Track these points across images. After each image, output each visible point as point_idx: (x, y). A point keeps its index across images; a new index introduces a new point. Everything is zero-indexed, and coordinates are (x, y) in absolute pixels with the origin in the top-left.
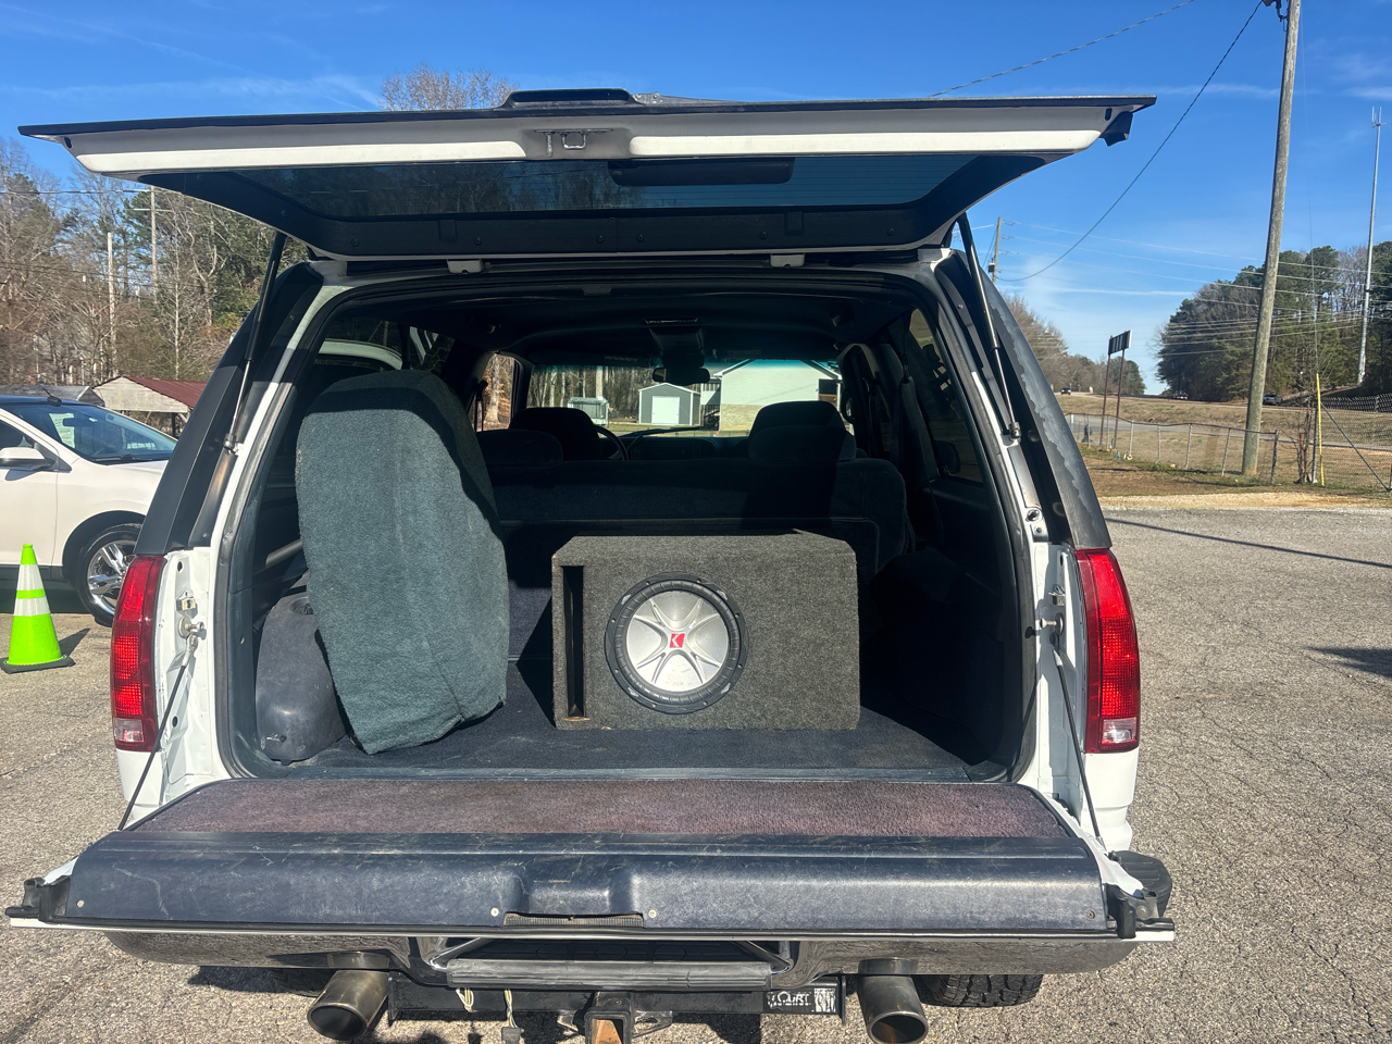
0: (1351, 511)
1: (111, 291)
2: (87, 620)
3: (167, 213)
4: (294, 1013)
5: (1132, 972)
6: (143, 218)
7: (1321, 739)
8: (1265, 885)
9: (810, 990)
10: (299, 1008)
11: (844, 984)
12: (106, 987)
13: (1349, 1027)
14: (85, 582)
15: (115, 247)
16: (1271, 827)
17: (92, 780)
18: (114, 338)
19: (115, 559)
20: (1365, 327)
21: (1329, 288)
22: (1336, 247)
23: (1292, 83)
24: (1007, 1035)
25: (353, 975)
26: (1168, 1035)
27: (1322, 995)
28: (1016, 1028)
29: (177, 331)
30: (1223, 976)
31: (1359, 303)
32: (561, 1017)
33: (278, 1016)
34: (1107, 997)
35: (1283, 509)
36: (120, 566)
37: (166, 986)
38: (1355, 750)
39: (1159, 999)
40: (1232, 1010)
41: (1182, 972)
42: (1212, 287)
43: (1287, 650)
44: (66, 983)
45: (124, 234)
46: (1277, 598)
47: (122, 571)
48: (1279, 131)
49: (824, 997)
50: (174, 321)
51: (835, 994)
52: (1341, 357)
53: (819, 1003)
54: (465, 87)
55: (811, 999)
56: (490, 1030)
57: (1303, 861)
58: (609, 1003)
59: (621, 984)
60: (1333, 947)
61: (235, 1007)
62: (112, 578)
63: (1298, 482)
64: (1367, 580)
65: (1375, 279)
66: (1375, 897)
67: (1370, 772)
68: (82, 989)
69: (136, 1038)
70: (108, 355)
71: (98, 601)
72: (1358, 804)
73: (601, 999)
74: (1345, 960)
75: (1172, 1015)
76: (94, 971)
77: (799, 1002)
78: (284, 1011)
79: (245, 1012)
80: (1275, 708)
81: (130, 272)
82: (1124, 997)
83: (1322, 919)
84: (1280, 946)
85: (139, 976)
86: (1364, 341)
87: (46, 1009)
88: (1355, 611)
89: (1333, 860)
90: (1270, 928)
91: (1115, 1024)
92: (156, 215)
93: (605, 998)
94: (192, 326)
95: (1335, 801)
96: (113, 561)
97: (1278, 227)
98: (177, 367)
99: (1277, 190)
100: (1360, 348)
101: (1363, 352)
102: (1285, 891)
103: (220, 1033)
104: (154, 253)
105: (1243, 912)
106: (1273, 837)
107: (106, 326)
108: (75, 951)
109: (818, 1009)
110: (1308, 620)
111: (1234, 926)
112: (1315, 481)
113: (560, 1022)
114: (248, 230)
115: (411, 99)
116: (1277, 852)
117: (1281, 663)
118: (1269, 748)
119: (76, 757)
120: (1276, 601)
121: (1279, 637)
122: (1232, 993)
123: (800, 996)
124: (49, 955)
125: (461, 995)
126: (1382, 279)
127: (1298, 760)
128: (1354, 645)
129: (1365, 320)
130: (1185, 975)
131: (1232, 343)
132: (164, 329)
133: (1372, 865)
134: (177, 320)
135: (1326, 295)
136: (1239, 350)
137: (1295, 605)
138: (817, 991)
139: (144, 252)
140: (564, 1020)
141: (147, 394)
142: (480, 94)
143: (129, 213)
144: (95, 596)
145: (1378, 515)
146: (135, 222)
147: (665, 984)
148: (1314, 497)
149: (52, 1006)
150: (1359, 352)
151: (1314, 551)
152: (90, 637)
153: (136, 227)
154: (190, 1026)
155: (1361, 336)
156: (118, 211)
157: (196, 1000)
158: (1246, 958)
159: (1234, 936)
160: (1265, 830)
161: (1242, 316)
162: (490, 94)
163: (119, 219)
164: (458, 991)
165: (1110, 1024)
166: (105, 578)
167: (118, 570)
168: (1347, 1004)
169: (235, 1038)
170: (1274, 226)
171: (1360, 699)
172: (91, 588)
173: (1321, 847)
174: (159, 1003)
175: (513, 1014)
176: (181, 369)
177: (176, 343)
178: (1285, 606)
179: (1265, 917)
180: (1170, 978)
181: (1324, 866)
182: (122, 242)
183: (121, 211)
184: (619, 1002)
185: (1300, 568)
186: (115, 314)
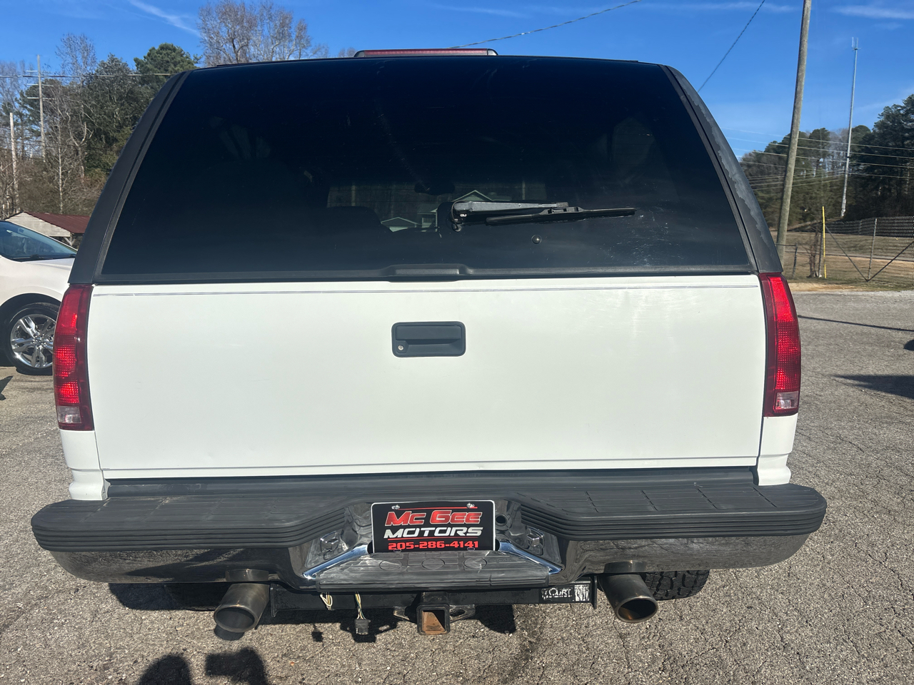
0: (846, 293)
1: (13, 153)
2: (12, 370)
3: (50, 101)
4: (188, 622)
5: (756, 574)
6: (34, 104)
7: (852, 428)
8: (833, 517)
9: (572, 586)
10: (191, 618)
11: (596, 581)
12: (48, 609)
13: (902, 604)
14: (9, 344)
15: (15, 124)
16: (830, 482)
17: (25, 473)
18: (16, 186)
19: (29, 327)
20: (846, 180)
21: (825, 155)
22: (829, 129)
23: (809, 16)
24: (681, 617)
25: (245, 586)
26: (786, 613)
27: (882, 585)
28: (686, 612)
29: (60, 180)
30: (816, 575)
31: (842, 165)
32: (396, 611)
33: (176, 624)
34: (743, 590)
35: (802, 293)
36: (33, 332)
37: (93, 607)
38: (875, 434)
39: (777, 590)
40: (826, 596)
41: (789, 573)
42: (750, 155)
43: (820, 376)
44: (20, 608)
45: (21, 115)
46: (808, 345)
47: (34, 335)
48: (800, 48)
49: (581, 591)
50: (58, 174)
51: (589, 588)
52: (830, 200)
53: (578, 595)
54: (256, 13)
55: (573, 592)
56: (329, 627)
57: (855, 502)
58: (433, 600)
59: (442, 585)
60: (884, 554)
61: (145, 619)
62: (27, 340)
63: (810, 277)
64: (863, 334)
65: (852, 149)
66: (904, 523)
67: (887, 448)
68: (32, 612)
69: (75, 643)
70: (12, 198)
71: (18, 356)
72: (884, 467)
73: (427, 597)
74: (893, 562)
75: (787, 600)
76: (39, 599)
77: (564, 594)
78: (180, 621)
79: (152, 622)
80: (819, 410)
81: (26, 142)
82: (754, 590)
83: (873, 538)
84: (849, 555)
85: (72, 601)
86: (845, 190)
87: (7, 626)
88: (858, 352)
89: (874, 501)
90: (841, 544)
91: (751, 607)
92: (43, 102)
93: (429, 596)
94: (71, 178)
95: (869, 465)
96: (28, 329)
97: (799, 112)
98: (62, 206)
99: (799, 87)
100: (843, 195)
101: (844, 197)
102: (846, 521)
103: (136, 637)
104: (42, 127)
105: (822, 534)
106: (833, 489)
107: (11, 177)
108: (24, 587)
109: (577, 599)
110: (830, 358)
111: (818, 543)
112: (820, 276)
113: (395, 614)
114: (107, 111)
115: (219, 21)
116: (837, 497)
117: (818, 384)
118: (820, 434)
119: (13, 458)
120: (808, 347)
121: (814, 368)
122: (824, 585)
123: (564, 590)
124: (6, 590)
125: (323, 598)
126: (857, 149)
127: (839, 441)
128: (862, 373)
129: (846, 176)
130: (791, 575)
131: (762, 191)
132: (51, 179)
133: (898, 504)
134: (60, 174)
135: (821, 160)
136: (766, 196)
137: (821, 349)
138: (576, 587)
139: (35, 127)
140: (398, 613)
141: (41, 224)
142: (266, 18)
143: (23, 100)
144: (16, 353)
145: (863, 295)
146: (28, 107)
147: (474, 584)
148: (822, 285)
149: (10, 624)
150: (842, 197)
151: (826, 318)
152: (14, 381)
153: (29, 110)
154: (113, 634)
155: (843, 187)
156: (16, 99)
157: (116, 616)
158: (829, 563)
159: (818, 550)
160: (827, 484)
161: (769, 174)
162: (273, 18)
163: (17, 105)
164: (321, 596)
165: (748, 608)
166: (22, 340)
167: (32, 335)
168: (898, 589)
169: (146, 640)
170: (796, 110)
171: (871, 404)
172: (14, 348)
173: (864, 494)
174: (89, 619)
175: (362, 610)
176: (64, 206)
177: (60, 189)
178: (814, 350)
179: (837, 537)
180: (782, 577)
181: (869, 505)
182: (20, 120)
183: (18, 99)
184: (440, 599)
185: (819, 327)
186: (17, 169)
